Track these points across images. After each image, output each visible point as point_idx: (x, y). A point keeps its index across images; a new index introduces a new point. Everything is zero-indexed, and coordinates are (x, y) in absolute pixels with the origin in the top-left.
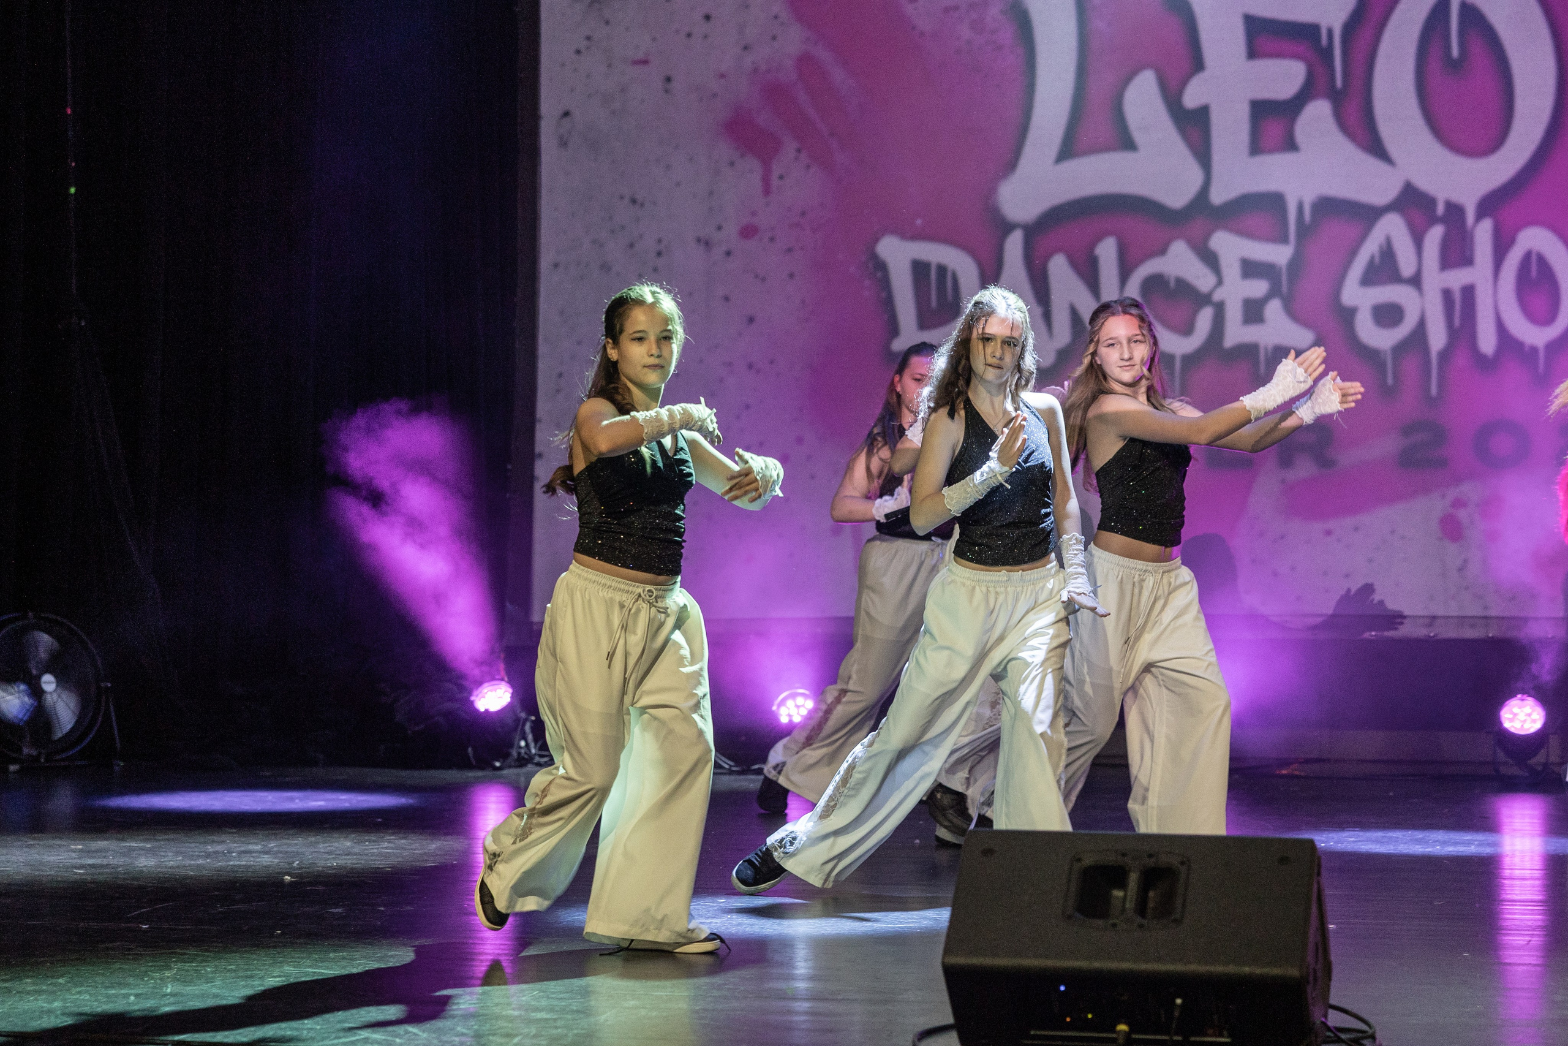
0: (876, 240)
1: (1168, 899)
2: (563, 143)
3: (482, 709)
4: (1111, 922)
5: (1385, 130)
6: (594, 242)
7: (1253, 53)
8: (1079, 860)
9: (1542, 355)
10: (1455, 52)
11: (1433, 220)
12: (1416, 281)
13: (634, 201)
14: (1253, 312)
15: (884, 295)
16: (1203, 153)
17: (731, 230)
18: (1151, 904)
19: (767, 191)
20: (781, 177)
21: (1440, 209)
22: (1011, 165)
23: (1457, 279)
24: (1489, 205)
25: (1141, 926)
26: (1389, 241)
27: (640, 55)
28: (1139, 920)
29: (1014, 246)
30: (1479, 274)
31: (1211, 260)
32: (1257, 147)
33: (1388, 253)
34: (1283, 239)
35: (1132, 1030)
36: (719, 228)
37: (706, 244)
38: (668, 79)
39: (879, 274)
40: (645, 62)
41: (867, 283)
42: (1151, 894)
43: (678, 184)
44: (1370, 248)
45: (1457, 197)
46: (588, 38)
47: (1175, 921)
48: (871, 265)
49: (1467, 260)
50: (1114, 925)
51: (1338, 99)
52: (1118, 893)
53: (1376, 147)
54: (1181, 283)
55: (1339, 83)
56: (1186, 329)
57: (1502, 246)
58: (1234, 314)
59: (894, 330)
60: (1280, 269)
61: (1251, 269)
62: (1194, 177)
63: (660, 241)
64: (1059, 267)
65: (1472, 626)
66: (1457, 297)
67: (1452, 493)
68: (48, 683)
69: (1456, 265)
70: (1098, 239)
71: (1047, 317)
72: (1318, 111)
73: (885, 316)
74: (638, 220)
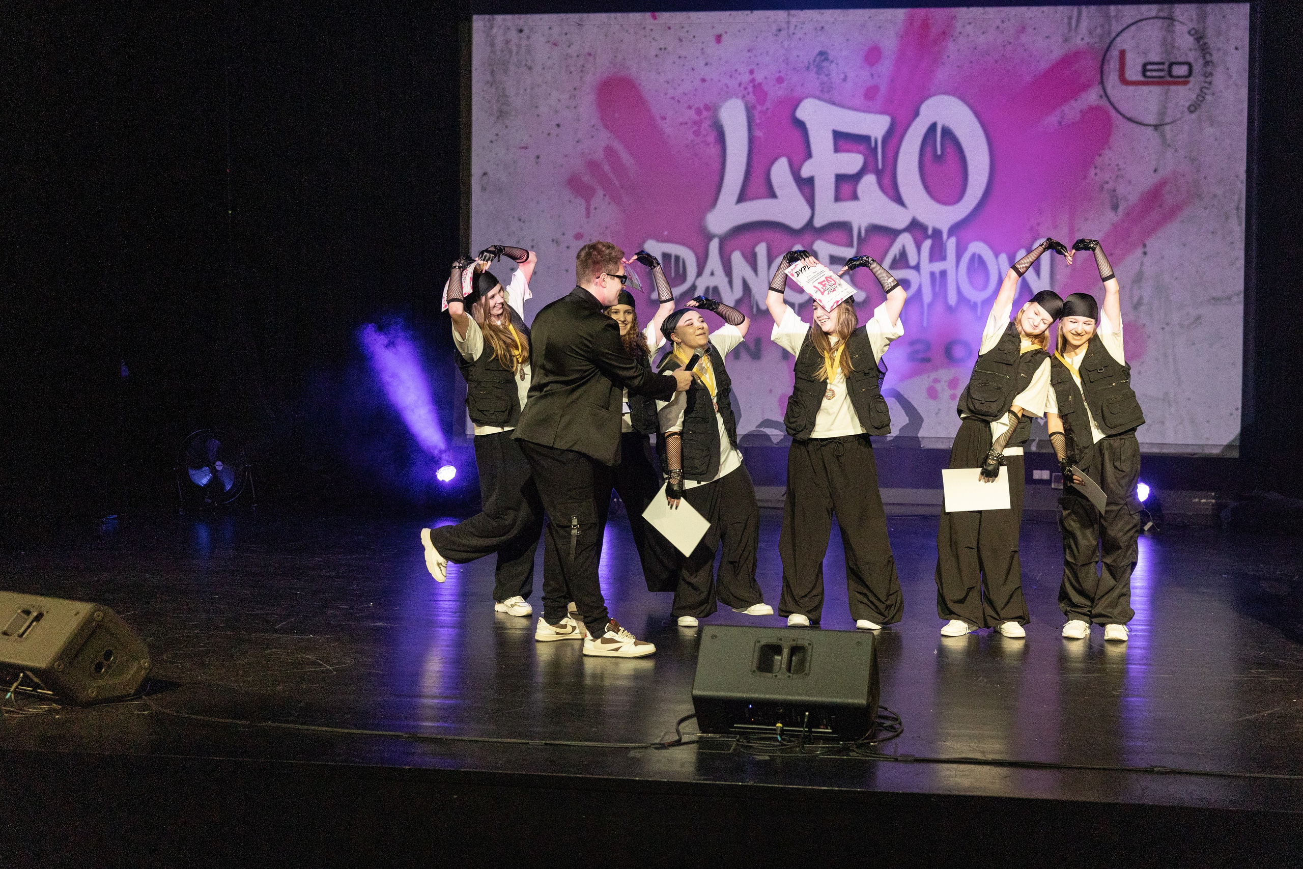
0: (644, 242)
2: (484, 189)
3: (441, 480)
4: (775, 674)
5: (903, 190)
7: (837, 150)
9: (979, 305)
10: (939, 152)
11: (927, 237)
12: (917, 268)
13: (520, 220)
16: (811, 201)
17: (570, 235)
18: (793, 664)
19: (588, 215)
20: (595, 209)
21: (930, 232)
22: (714, 203)
24: (955, 229)
25: (789, 677)
26: (904, 247)
27: (524, 144)
28: (788, 674)
29: (714, 246)
30: (949, 264)
32: (837, 199)
33: (903, 254)
34: (851, 245)
35: (784, 726)
36: (564, 234)
37: (556, 242)
38: (538, 157)
40: (526, 148)
42: (794, 658)
43: (543, 211)
44: (895, 251)
45: (938, 226)
46: (497, 135)
47: (806, 674)
49: (943, 258)
50: (777, 676)
51: (879, 174)
52: (778, 658)
53: (898, 200)
55: (880, 166)
57: (960, 251)
61: (834, 260)
62: (807, 212)
63: (533, 240)
64: (737, 258)
65: (942, 442)
66: (938, 275)
67: (933, 375)
68: (219, 466)
69: (937, 260)
70: (757, 244)
71: (730, 282)
72: (869, 180)
73: (648, 281)
74: (522, 229)
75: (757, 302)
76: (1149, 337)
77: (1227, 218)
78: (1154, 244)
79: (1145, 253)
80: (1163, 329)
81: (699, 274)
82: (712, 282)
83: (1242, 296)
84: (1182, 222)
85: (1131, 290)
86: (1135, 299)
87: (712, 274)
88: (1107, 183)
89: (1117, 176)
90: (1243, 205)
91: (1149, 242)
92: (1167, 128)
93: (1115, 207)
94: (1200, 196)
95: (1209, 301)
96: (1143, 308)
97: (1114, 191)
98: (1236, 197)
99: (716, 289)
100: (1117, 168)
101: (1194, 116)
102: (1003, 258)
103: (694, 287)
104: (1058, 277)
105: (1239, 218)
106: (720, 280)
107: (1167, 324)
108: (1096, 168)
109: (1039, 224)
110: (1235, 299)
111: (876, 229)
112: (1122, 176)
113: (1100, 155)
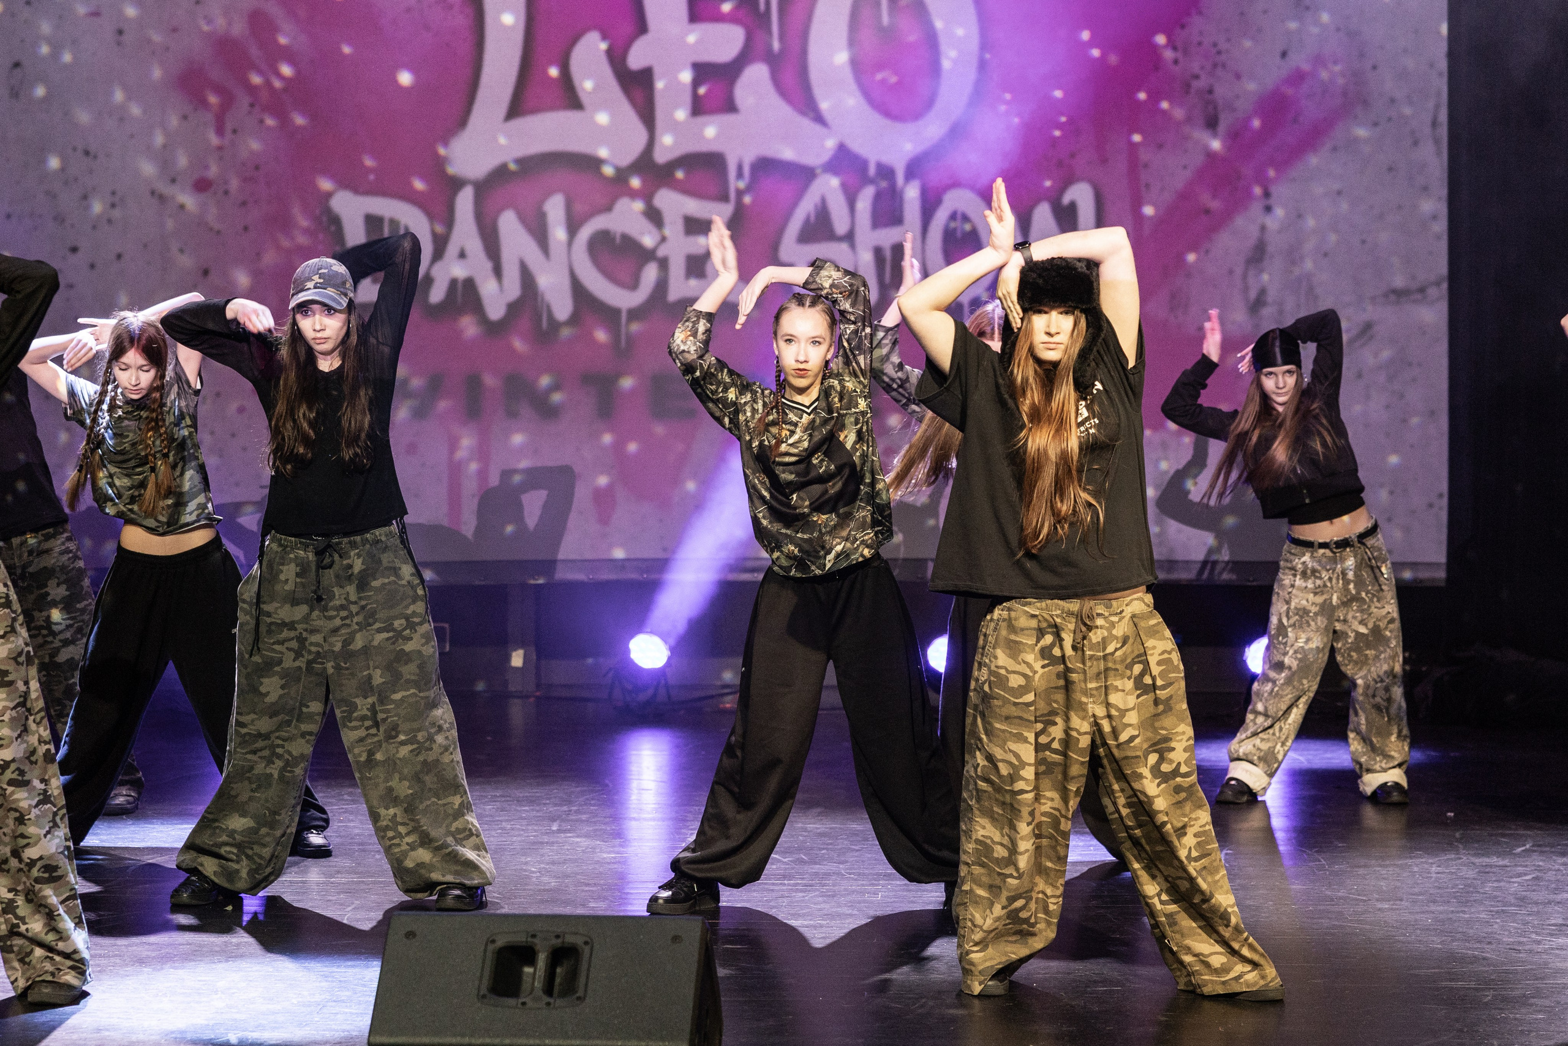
0: (331, 195)
1: (573, 975)
2: (15, 94)
4: (521, 1000)
5: (820, 94)
6: (47, 193)
7: (694, 17)
8: (493, 941)
10: (886, 21)
11: (866, 180)
12: (849, 237)
13: (88, 153)
14: (696, 267)
16: (647, 114)
17: (186, 182)
18: (558, 980)
20: (235, 131)
21: (872, 170)
22: (462, 121)
23: (887, 237)
24: (915, 168)
25: (548, 1004)
26: (823, 201)
27: (92, 7)
28: (547, 999)
29: (465, 201)
31: (654, 216)
32: (699, 108)
33: (823, 215)
34: (723, 198)
36: (174, 180)
37: (160, 195)
38: (120, 32)
39: (333, 228)
40: (97, 14)
41: (321, 236)
42: (559, 970)
43: (132, 136)
44: (806, 208)
45: (888, 159)
47: (579, 998)
48: (325, 219)
49: (898, 221)
50: (524, 1004)
51: (774, 62)
52: (528, 970)
53: (811, 111)
54: (626, 238)
55: (776, 48)
56: (633, 284)
58: (677, 268)
61: (693, 226)
62: (641, 136)
63: (114, 192)
64: (509, 224)
66: (888, 254)
69: (887, 224)
70: (548, 194)
71: (498, 271)
72: (757, 74)
74: (91, 171)
75: (549, 308)
77: (1416, 143)
78: (1283, 192)
79: (1268, 210)
81: (439, 252)
82: (459, 271)
83: (1445, 286)
84: (1335, 149)
85: (1245, 277)
86: (1253, 294)
87: (462, 255)
88: (1197, 77)
89: (1215, 66)
90: (1443, 116)
91: (1274, 188)
93: (1212, 121)
94: (1366, 103)
95: (1386, 295)
97: (1210, 91)
98: (1431, 105)
99: (470, 284)
100: (1214, 51)
105: (1437, 141)
106: (477, 266)
108: (1175, 48)
109: (1073, 156)
110: (1433, 292)
112: (1224, 66)
113: (1183, 27)
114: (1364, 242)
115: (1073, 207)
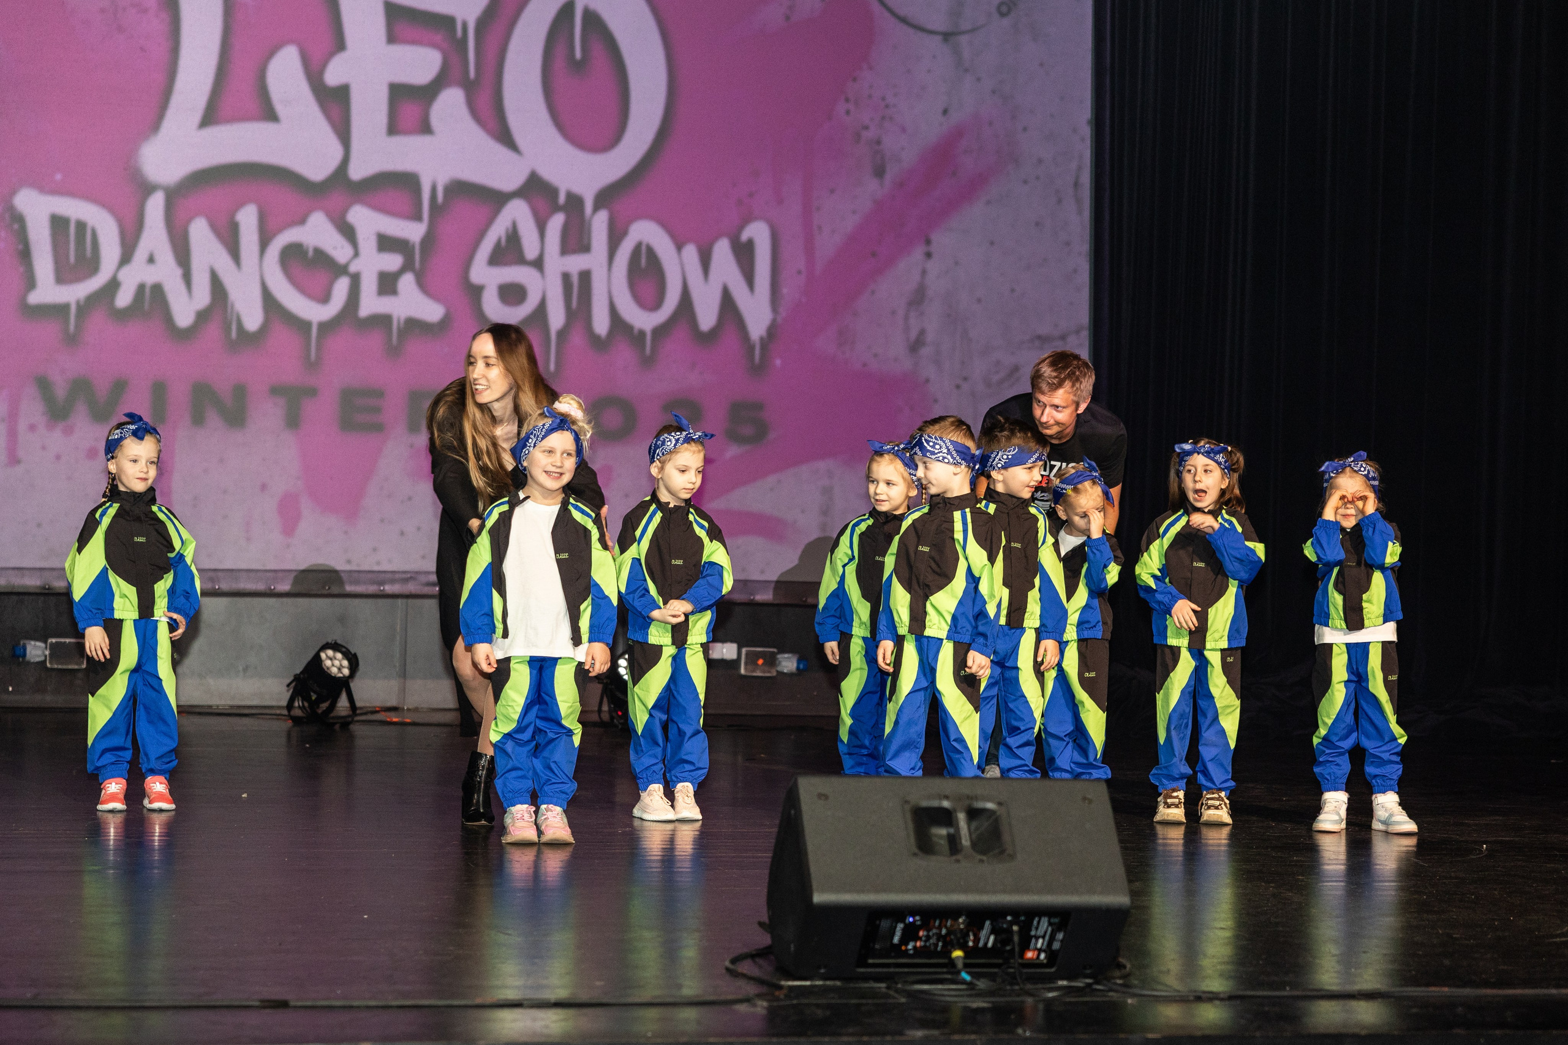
0: (13, 193)
5: (514, 120)
7: (392, 38)
9: (649, 338)
10: (578, 54)
11: (556, 208)
12: (538, 264)
14: (387, 284)
15: (20, 247)
16: (343, 131)
21: (562, 199)
22: (155, 125)
23: (575, 263)
24: (604, 198)
26: (514, 225)
29: (155, 206)
30: (595, 260)
31: (348, 232)
32: (393, 129)
33: (514, 238)
34: (417, 217)
39: (16, 226)
41: (3, 233)
44: (497, 231)
45: (577, 189)
48: (7, 216)
49: (585, 247)
51: (470, 89)
53: (505, 137)
54: (319, 253)
55: (472, 73)
56: (324, 298)
57: (615, 238)
58: (369, 285)
59: (30, 283)
60: (413, 246)
61: (386, 243)
62: (336, 151)
64: (200, 231)
66: (575, 280)
69: (575, 251)
70: (239, 206)
71: (187, 278)
72: (452, 99)
73: (22, 269)
75: (239, 317)
76: (936, 401)
77: (1060, 201)
78: (943, 240)
79: (929, 255)
80: (958, 387)
81: (126, 258)
82: (150, 275)
83: (1086, 334)
84: (988, 202)
85: (906, 318)
86: (913, 335)
87: (151, 260)
88: (866, 128)
89: (883, 118)
91: (937, 237)
92: (964, 39)
93: (879, 172)
94: (1017, 161)
95: (1032, 341)
96: (925, 351)
97: (879, 142)
98: (1073, 167)
99: (158, 290)
100: (881, 103)
101: (1006, 22)
102: (691, 252)
103: (113, 285)
104: (785, 291)
105: (1078, 201)
106: (166, 272)
107: (965, 379)
108: (847, 100)
109: (751, 195)
110: (1073, 339)
111: (460, 189)
112: (891, 118)
113: (855, 80)
114: (1013, 290)
115: (750, 243)
